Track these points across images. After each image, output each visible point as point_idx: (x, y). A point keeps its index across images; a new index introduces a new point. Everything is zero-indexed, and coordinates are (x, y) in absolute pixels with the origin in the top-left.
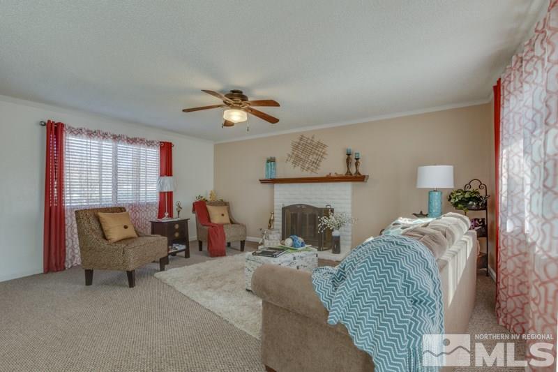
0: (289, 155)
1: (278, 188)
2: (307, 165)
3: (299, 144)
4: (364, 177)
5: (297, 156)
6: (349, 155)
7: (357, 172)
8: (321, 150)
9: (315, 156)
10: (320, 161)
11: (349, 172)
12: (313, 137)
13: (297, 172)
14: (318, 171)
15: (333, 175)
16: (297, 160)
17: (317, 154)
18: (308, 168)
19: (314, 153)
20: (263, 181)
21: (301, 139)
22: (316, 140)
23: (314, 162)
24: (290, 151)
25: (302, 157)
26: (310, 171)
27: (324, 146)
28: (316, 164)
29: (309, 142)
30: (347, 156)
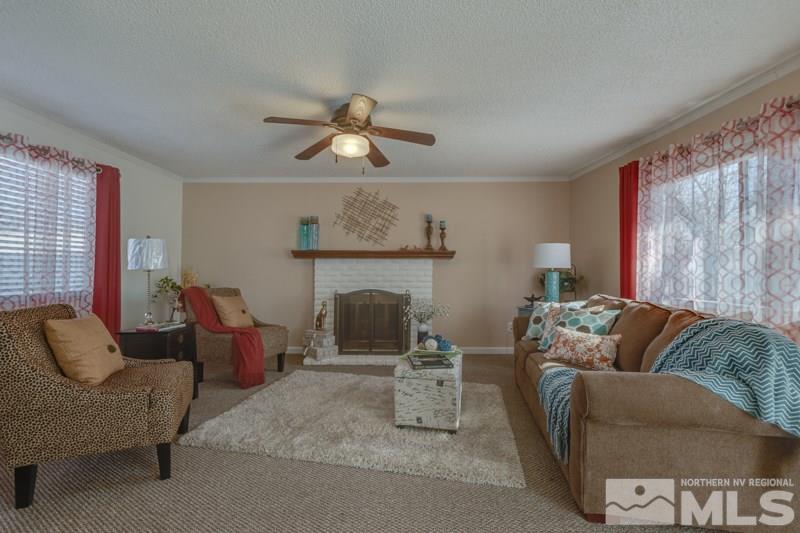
0: (338, 216)
1: (321, 265)
2: (368, 232)
3: (355, 200)
4: (453, 253)
5: (351, 218)
6: (429, 222)
7: (443, 248)
8: (388, 212)
9: (380, 221)
10: (387, 228)
11: (429, 246)
12: (377, 194)
13: (352, 243)
14: (384, 242)
15: (411, 248)
16: (352, 224)
17: (383, 218)
18: (370, 237)
19: (380, 216)
20: (297, 254)
21: (359, 193)
22: (382, 198)
23: (378, 229)
24: (340, 209)
25: (360, 220)
26: (371, 242)
27: (394, 207)
28: (382, 231)
29: (371, 198)
30: (426, 225)
